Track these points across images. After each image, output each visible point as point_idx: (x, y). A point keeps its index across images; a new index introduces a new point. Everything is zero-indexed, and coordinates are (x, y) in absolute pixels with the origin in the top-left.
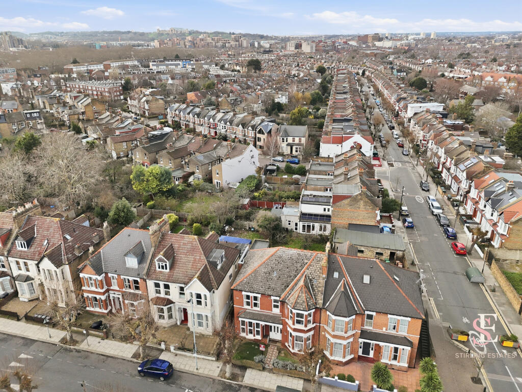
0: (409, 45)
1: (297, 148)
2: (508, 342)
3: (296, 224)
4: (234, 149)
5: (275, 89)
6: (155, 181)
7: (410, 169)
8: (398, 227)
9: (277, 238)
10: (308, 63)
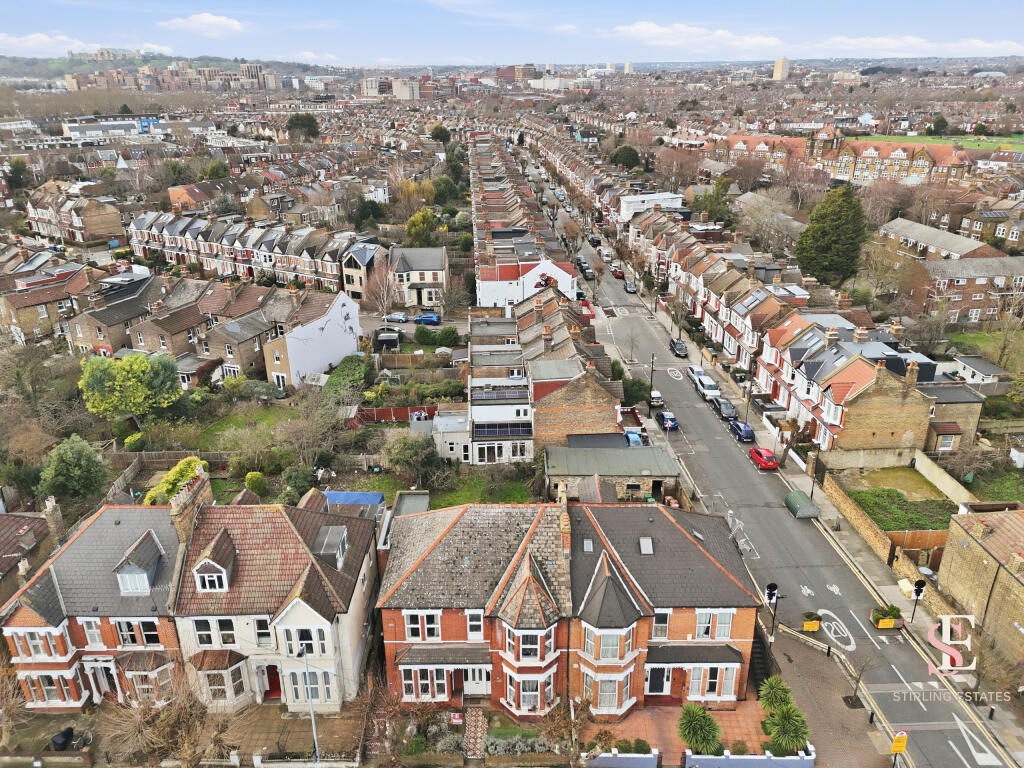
0: (590, 86)
1: (430, 293)
2: (886, 620)
3: (466, 448)
4: (305, 303)
5: (360, 175)
6: (140, 388)
7: (644, 318)
8: (651, 431)
9: (433, 482)
10: (410, 121)
